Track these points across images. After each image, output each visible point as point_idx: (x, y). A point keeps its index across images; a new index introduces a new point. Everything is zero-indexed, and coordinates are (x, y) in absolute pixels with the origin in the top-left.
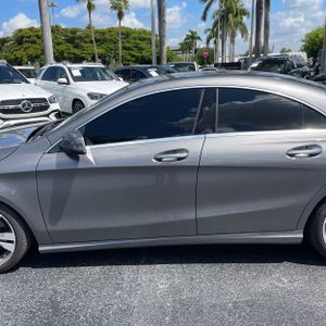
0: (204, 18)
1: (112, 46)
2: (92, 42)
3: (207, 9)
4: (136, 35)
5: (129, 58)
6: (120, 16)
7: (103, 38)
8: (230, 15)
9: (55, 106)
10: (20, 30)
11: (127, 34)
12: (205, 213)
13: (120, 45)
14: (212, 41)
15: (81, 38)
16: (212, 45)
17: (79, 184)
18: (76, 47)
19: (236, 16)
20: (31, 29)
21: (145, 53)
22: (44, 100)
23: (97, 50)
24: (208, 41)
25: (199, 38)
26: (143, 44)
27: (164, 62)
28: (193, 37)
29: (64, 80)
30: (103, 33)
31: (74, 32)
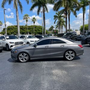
0: (55, 23)
1: (32, 30)
2: (27, 29)
3: (55, 21)
4: (38, 27)
5: (36, 33)
6: (34, 23)
7: (30, 28)
8: (61, 22)
9: (24, 43)
10: (9, 26)
11: (36, 27)
12: (51, 54)
13: (34, 29)
14: (57, 28)
15: (24, 28)
16: (57, 29)
17: (36, 50)
18: (23, 30)
19: (62, 23)
20: (12, 26)
21: (40, 31)
22: (22, 42)
23: (28, 31)
24: (56, 28)
25: (54, 27)
26: (40, 29)
27: (45, 34)
28: (52, 27)
29: (25, 38)
30: (30, 27)
31: (22, 26)
